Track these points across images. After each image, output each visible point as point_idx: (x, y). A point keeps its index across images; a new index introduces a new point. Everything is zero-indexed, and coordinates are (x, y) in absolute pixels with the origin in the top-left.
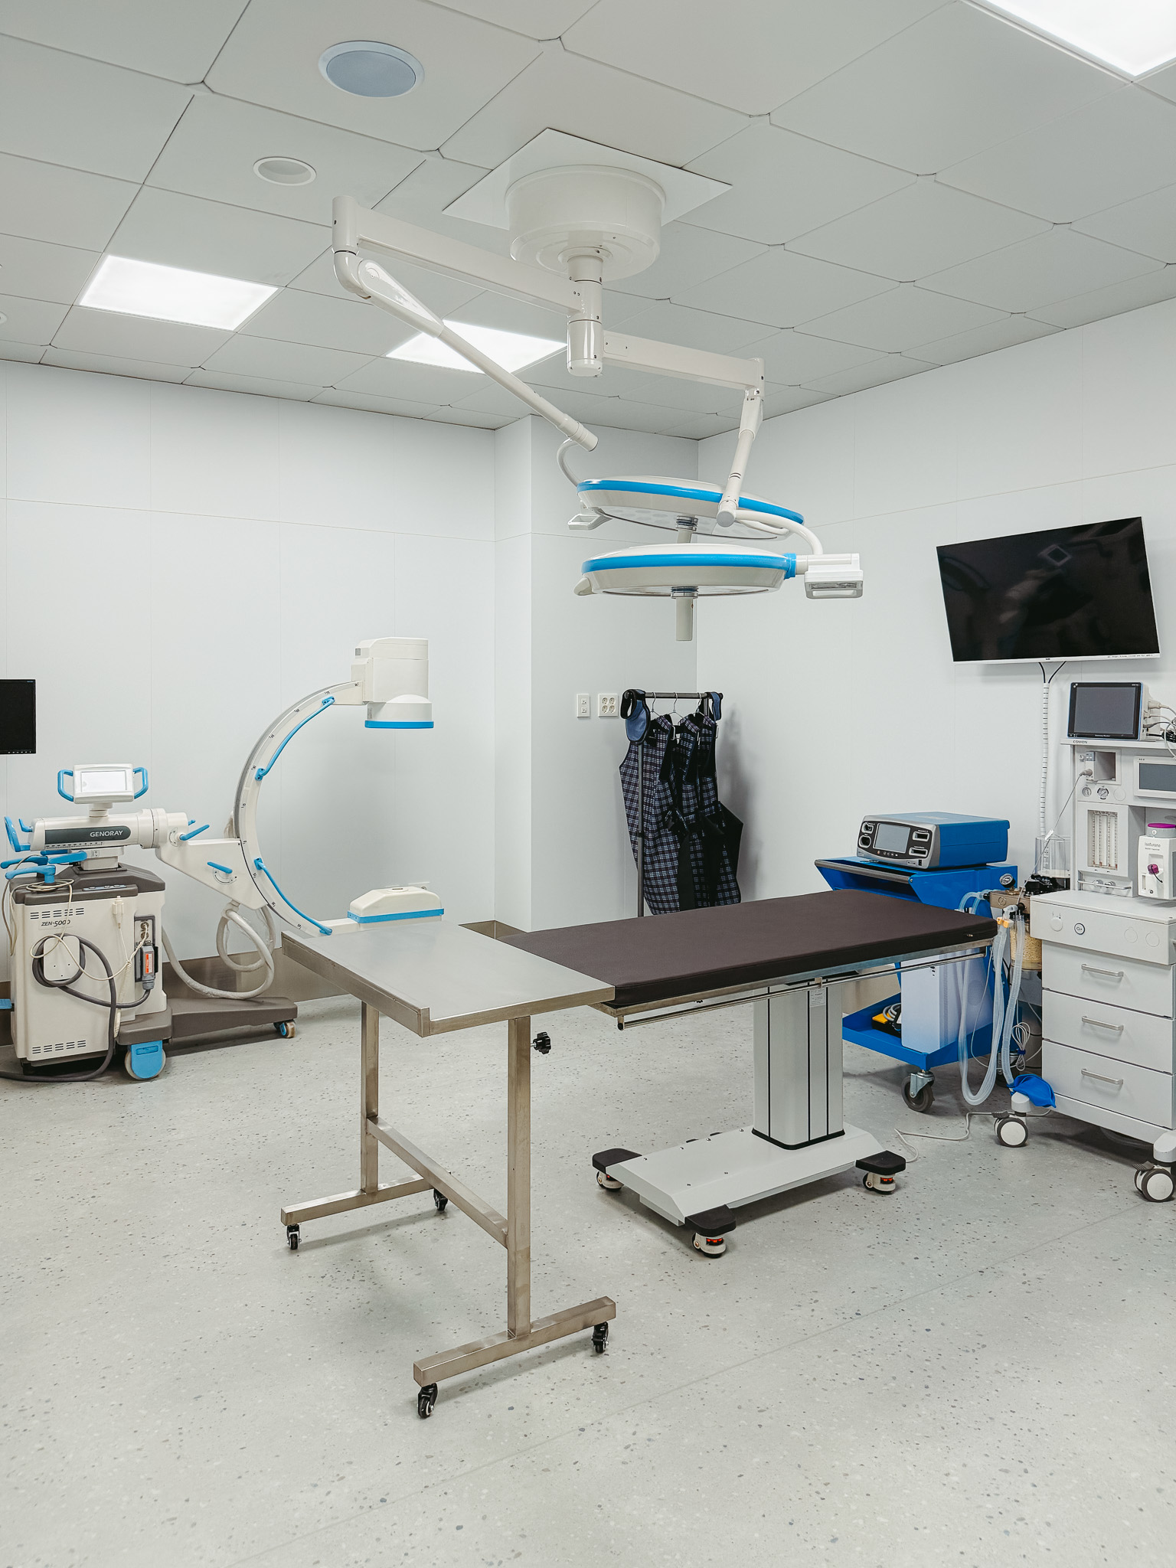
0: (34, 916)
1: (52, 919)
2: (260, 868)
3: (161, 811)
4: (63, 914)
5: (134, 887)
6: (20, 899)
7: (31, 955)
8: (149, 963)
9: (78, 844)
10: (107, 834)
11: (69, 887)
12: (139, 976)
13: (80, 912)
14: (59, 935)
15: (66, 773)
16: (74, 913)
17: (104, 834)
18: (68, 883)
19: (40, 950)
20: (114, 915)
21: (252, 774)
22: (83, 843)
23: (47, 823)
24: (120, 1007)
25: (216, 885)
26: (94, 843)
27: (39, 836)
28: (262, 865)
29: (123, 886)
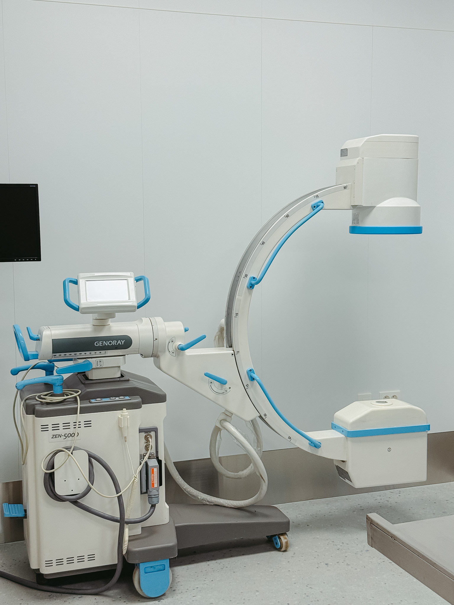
0: (45, 428)
1: (61, 431)
2: (253, 379)
3: (159, 319)
4: (72, 426)
5: (137, 399)
6: (30, 410)
7: (42, 469)
8: (154, 477)
9: (83, 353)
10: (110, 343)
11: (75, 397)
12: (144, 490)
13: (88, 424)
14: (68, 448)
15: (71, 281)
16: (82, 425)
17: (107, 344)
18: (76, 395)
19: (51, 464)
20: (120, 429)
21: (244, 283)
22: (88, 353)
23: (53, 332)
24: (128, 523)
25: (211, 395)
26: (98, 352)
27: (47, 345)
28: (255, 376)
29: (127, 398)
